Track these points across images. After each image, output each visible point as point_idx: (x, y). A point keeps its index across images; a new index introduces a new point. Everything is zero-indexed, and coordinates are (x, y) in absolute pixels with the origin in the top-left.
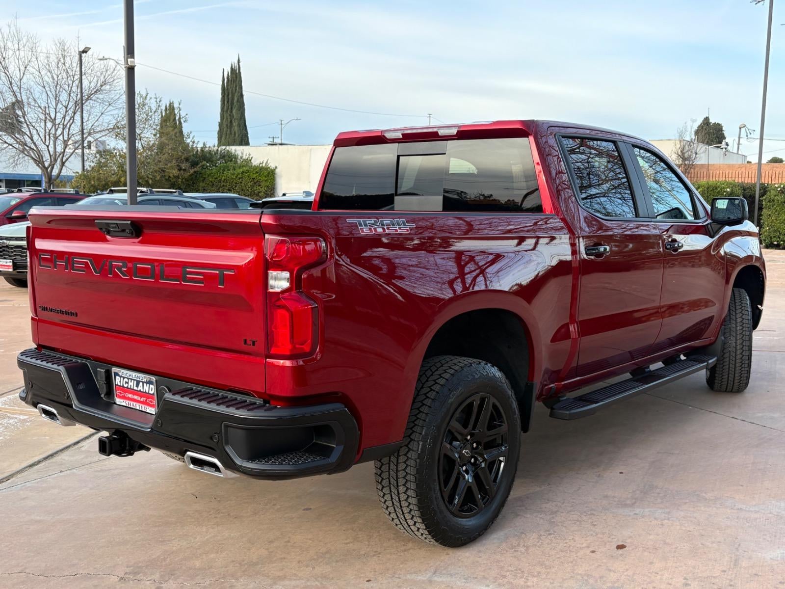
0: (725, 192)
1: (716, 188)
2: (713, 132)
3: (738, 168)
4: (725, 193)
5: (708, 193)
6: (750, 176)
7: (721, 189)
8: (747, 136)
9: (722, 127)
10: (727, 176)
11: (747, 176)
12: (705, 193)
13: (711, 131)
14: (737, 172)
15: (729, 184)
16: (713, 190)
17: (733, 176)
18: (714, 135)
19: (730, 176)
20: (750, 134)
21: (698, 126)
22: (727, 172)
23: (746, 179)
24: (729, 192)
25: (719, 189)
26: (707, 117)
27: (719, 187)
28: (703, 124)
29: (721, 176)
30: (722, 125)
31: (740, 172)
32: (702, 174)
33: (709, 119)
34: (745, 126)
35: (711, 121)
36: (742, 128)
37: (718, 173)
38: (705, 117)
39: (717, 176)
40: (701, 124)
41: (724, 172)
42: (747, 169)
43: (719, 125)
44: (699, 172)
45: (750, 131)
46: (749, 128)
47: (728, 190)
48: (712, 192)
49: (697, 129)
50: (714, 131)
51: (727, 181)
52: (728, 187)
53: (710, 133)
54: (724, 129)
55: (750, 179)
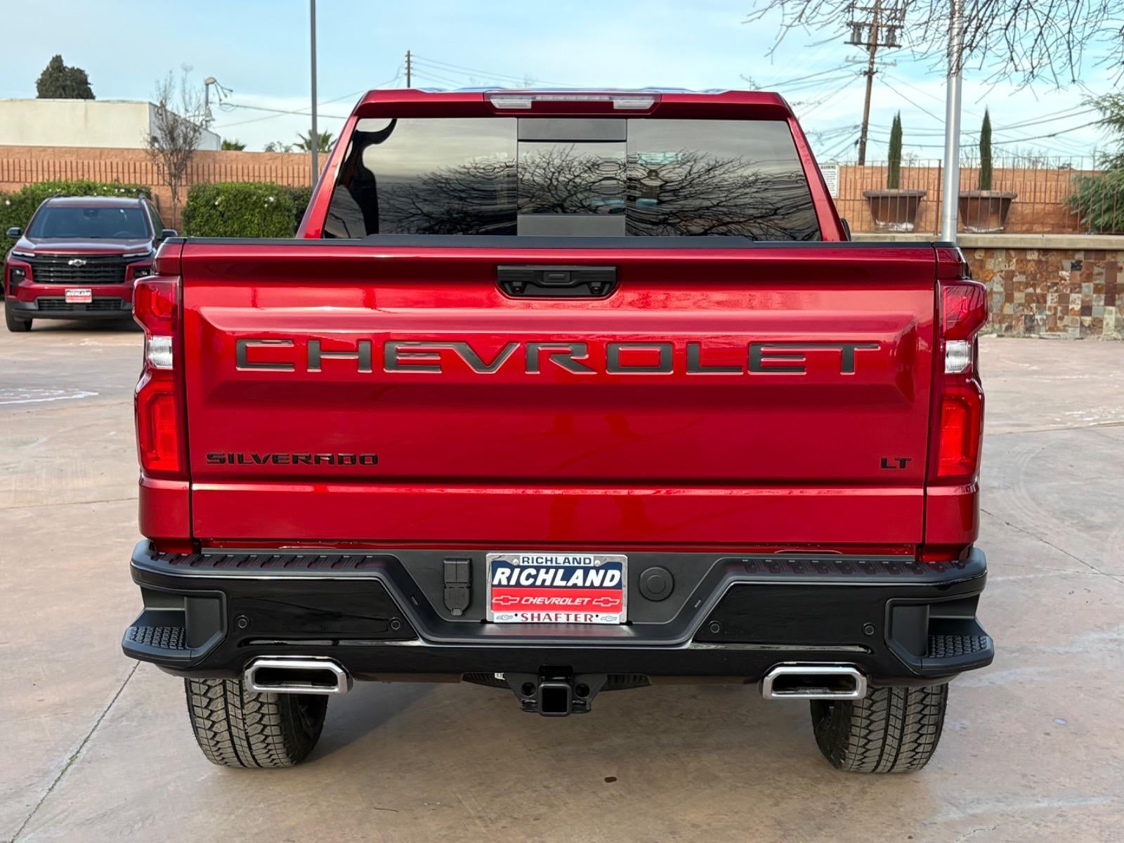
0: (265, 202)
1: (250, 196)
2: (72, 86)
3: (270, 159)
4: (266, 206)
5: (236, 205)
6: (291, 175)
7: (259, 198)
8: (220, 100)
9: (85, 77)
10: (251, 174)
11: (285, 174)
12: (231, 205)
13: (68, 83)
14: (268, 168)
15: (271, 189)
16: (245, 199)
17: (262, 174)
18: (73, 90)
19: (257, 174)
20: (226, 96)
21: (42, 72)
22: (251, 167)
23: (285, 180)
24: (272, 203)
25: (255, 198)
26: (57, 57)
27: (254, 194)
28: (53, 69)
29: (240, 174)
30: (86, 73)
31: (273, 167)
32: (206, 168)
33: (61, 61)
34: (214, 82)
35: (65, 64)
36: (210, 86)
37: (234, 167)
38: (54, 55)
39: (234, 173)
40: (48, 69)
41: (245, 166)
42: (285, 161)
43: (81, 72)
44: (200, 165)
45: (226, 91)
46: (223, 86)
47: (272, 199)
48: (243, 203)
49: (40, 77)
50: (74, 84)
51: (263, 182)
52: (271, 195)
53: (67, 86)
54: (89, 80)
55: (290, 180)
